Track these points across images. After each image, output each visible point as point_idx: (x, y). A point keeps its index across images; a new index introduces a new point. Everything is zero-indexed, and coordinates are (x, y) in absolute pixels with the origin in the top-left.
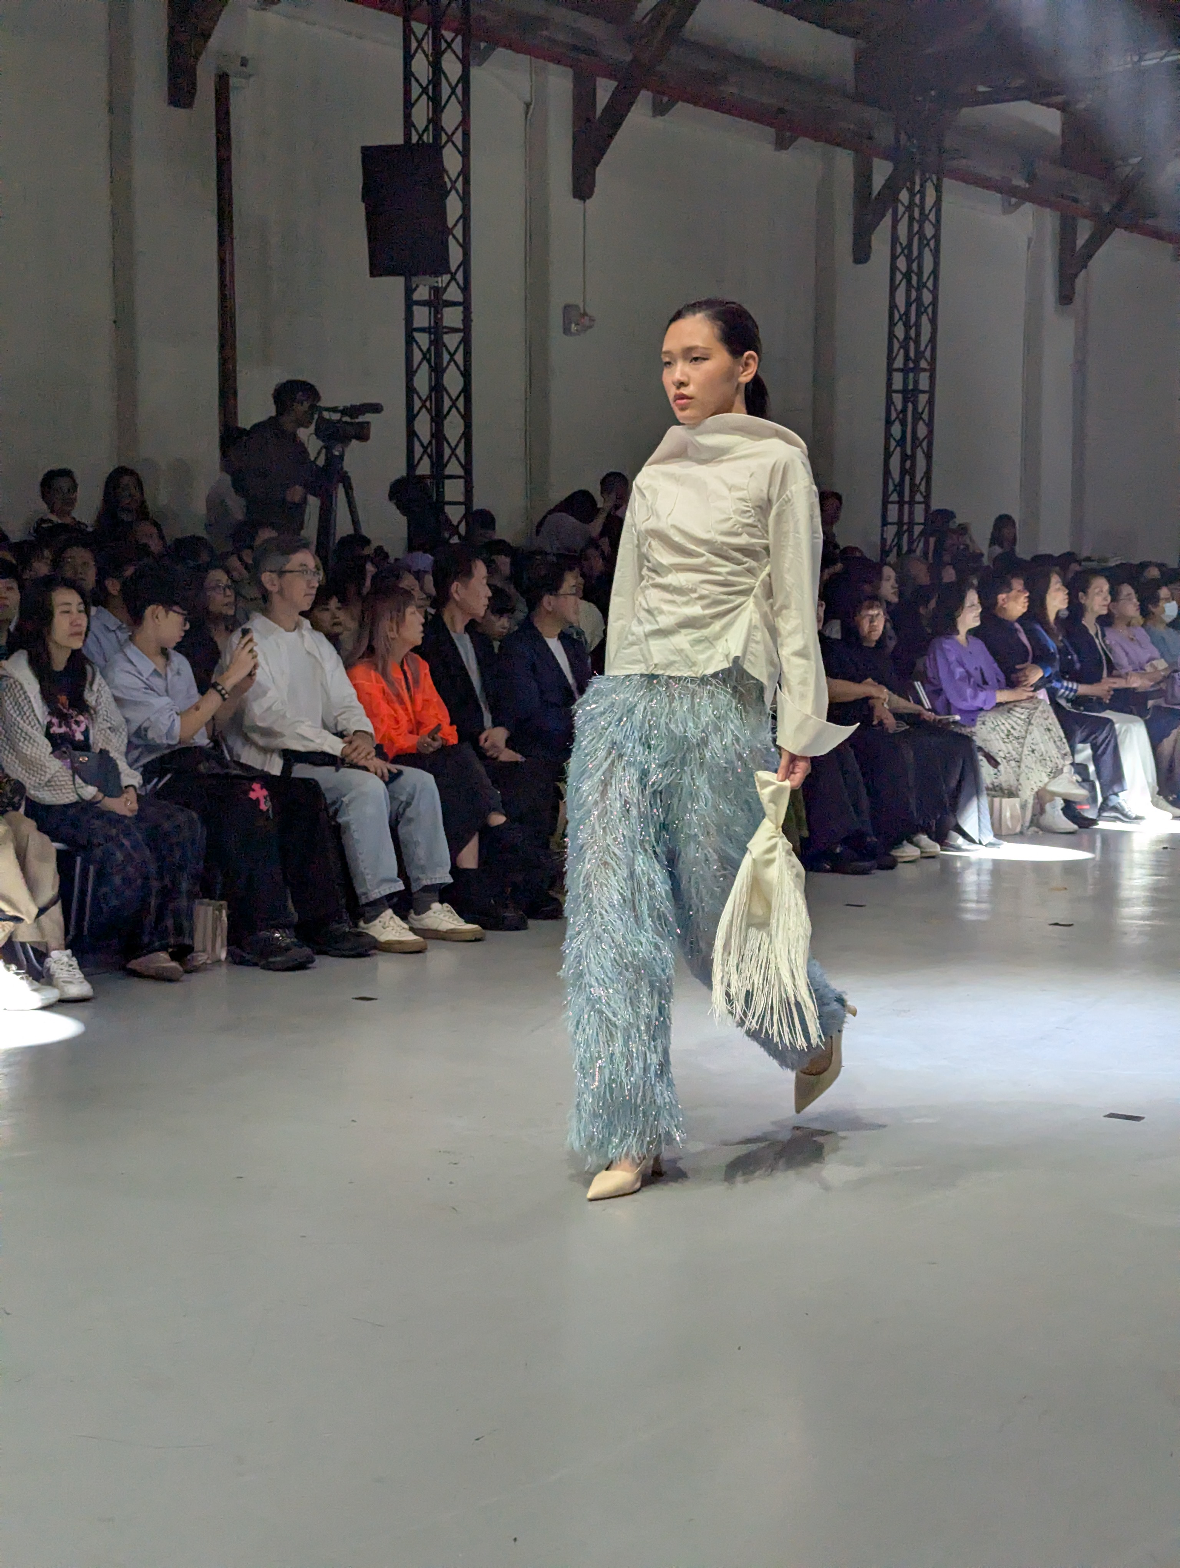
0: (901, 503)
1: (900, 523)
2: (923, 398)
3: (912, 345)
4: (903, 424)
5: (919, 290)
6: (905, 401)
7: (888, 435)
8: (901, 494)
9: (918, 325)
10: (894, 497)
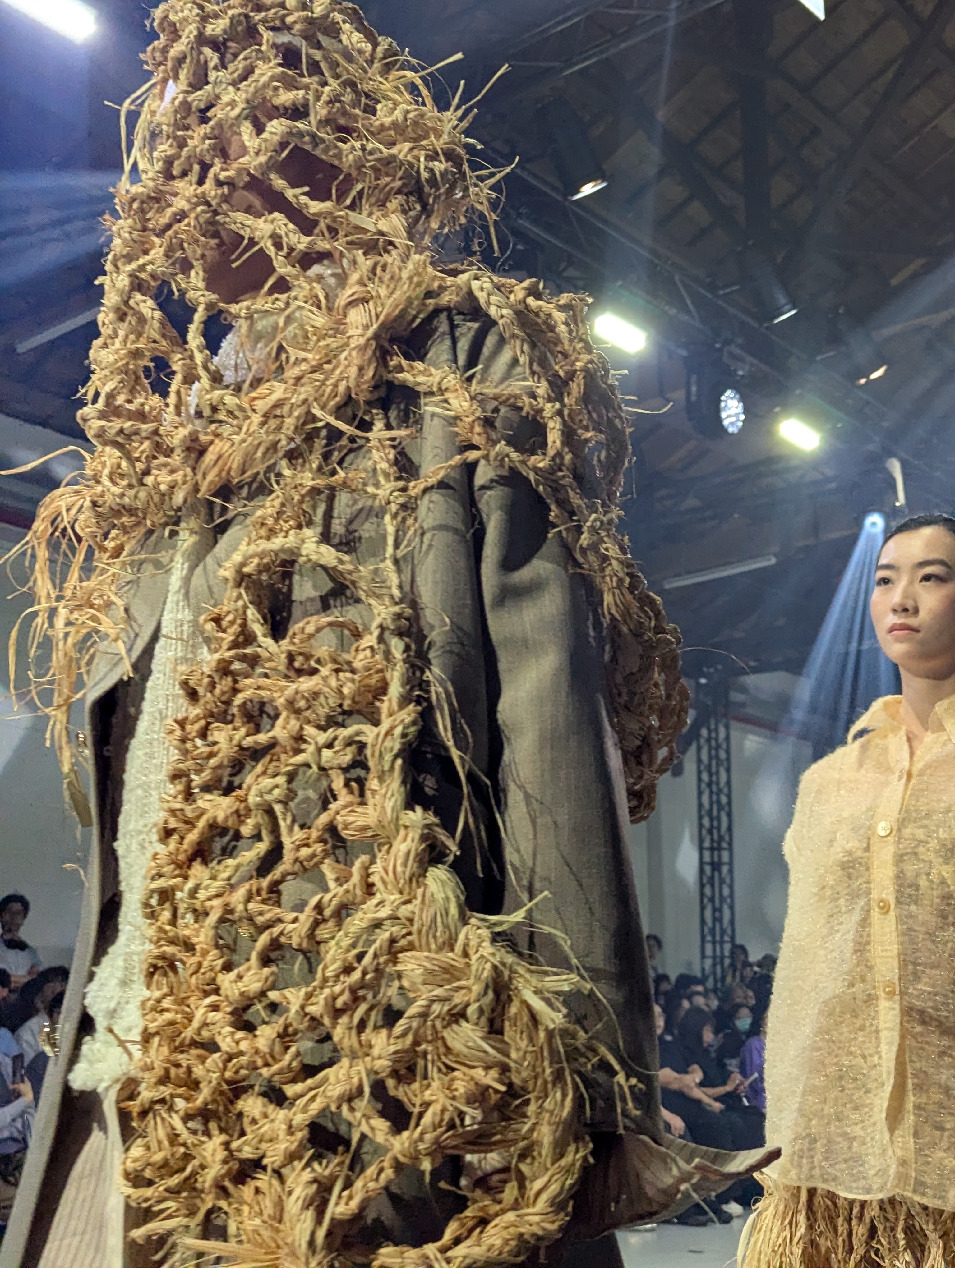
0: (714, 942)
1: (714, 957)
2: (725, 869)
3: (715, 832)
4: (713, 886)
5: (718, 794)
6: (713, 870)
7: (702, 895)
8: (714, 936)
9: (719, 819)
10: (709, 938)
